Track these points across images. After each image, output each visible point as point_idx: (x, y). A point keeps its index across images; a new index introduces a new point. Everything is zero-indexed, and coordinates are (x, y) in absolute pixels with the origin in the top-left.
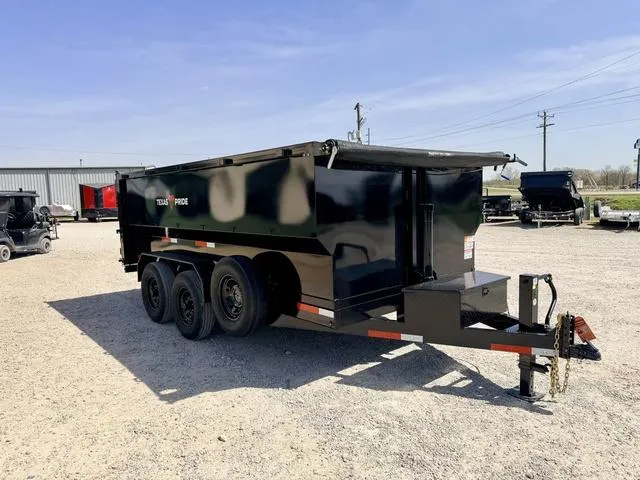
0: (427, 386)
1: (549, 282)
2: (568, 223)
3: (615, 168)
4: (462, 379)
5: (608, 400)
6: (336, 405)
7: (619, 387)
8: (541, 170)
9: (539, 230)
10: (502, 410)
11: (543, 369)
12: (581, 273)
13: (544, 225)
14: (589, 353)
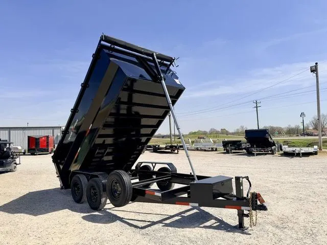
0: (201, 226)
1: (248, 179)
2: (269, 154)
3: (293, 126)
4: (215, 223)
5: (274, 229)
6: (163, 234)
7: (279, 224)
8: (257, 129)
9: (255, 157)
10: (231, 234)
11: (247, 216)
12: (271, 177)
13: (257, 155)
14: (263, 208)
